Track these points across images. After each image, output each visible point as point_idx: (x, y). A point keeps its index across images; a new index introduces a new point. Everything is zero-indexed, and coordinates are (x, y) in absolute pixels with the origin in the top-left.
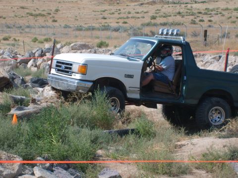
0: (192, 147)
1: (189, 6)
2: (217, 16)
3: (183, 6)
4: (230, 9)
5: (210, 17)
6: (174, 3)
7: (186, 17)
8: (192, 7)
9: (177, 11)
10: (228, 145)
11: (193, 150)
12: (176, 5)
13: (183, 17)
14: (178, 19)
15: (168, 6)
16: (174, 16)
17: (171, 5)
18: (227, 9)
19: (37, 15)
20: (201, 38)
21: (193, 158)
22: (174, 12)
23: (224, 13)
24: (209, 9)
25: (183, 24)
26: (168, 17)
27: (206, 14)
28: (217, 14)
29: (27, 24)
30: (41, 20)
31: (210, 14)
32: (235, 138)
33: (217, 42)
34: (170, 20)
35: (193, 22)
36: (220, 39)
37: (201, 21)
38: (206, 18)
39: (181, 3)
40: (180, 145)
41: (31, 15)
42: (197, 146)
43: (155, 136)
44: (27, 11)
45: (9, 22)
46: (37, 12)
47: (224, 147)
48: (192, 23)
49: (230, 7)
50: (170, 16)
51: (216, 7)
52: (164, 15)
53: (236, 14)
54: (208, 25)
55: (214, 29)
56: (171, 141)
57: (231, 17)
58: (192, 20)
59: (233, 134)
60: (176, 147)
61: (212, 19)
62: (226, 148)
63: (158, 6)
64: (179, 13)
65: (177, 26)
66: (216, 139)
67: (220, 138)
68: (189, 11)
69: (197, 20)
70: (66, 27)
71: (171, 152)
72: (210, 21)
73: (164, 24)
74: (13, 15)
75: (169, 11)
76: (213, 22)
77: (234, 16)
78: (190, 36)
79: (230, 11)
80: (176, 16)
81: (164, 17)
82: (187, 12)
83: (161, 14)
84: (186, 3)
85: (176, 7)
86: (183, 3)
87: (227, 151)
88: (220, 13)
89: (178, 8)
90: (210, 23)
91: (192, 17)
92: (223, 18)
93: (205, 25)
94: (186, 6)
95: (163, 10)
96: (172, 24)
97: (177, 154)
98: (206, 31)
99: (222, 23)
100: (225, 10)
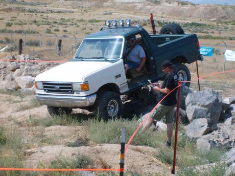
0: (41, 154)
1: (45, 15)
2: (72, 26)
3: (39, 15)
4: (85, 21)
5: (66, 27)
6: (30, 11)
7: (41, 26)
8: (47, 16)
9: (33, 19)
10: (77, 153)
11: (42, 158)
12: (32, 13)
13: (38, 26)
14: (34, 27)
15: (23, 14)
16: (29, 24)
17: (27, 13)
18: (82, 20)
20: (55, 47)
21: (41, 165)
22: (30, 20)
23: (79, 24)
24: (64, 19)
25: (38, 33)
26: (24, 25)
27: (61, 24)
28: (72, 25)
31: (66, 24)
32: (84, 147)
33: (71, 52)
34: (26, 28)
35: (49, 32)
36: (74, 49)
37: (56, 30)
38: (61, 28)
39: (37, 12)
40: (29, 153)
42: (46, 154)
43: (5, 142)
47: (73, 155)
48: (47, 32)
49: (85, 19)
50: (26, 24)
51: (71, 17)
52: (20, 23)
53: (90, 25)
54: (62, 35)
55: (68, 39)
56: (20, 148)
57: (85, 29)
58: (47, 29)
59: (82, 143)
60: (25, 154)
61: (67, 29)
62: (74, 156)
63: (14, 14)
64: (35, 22)
65: (32, 34)
66: (65, 148)
67: (69, 146)
68: (45, 20)
69: (52, 30)
71: (20, 159)
72: (65, 31)
73: (20, 32)
75: (25, 19)
76: (68, 33)
77: (88, 28)
78: (45, 45)
79: (85, 23)
80: (31, 24)
81: (20, 25)
82: (43, 21)
83: (16, 22)
84: (42, 12)
85: (32, 15)
86: (39, 12)
87: (75, 159)
88: (75, 24)
89: (34, 17)
90: (65, 33)
91: (47, 27)
92: (78, 29)
93: (60, 35)
94: (43, 15)
95: (19, 18)
96: (28, 32)
97: (26, 161)
98: (60, 41)
99: (77, 33)
100: (80, 21)
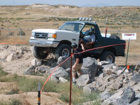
2: (6, 22)
4: (14, 19)
5: (3, 23)
10: (12, 98)
23: (10, 21)
24: (2, 18)
28: (7, 21)
31: (3, 21)
32: (16, 94)
33: (6, 38)
36: (8, 36)
47: (10, 99)
51: (6, 17)
55: (4, 30)
57: (14, 24)
59: (15, 92)
61: (3, 24)
62: (11, 100)
66: (5, 95)
67: (7, 94)
72: (2, 25)
76: (4, 26)
77: (16, 23)
79: (14, 20)
87: (11, 102)
88: (8, 21)
90: (2, 27)
92: (10, 24)
99: (9, 26)
100: (11, 19)
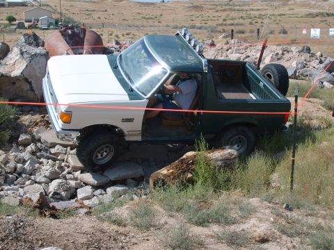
1: (248, 12)
2: (267, 19)
5: (262, 20)
6: (239, 10)
7: (246, 20)
12: (240, 12)
13: (244, 20)
14: (241, 21)
15: (234, 12)
16: (238, 19)
17: (236, 12)
18: (273, 15)
19: (148, 18)
20: (256, 34)
22: (238, 16)
23: (271, 17)
24: (261, 14)
25: (244, 25)
27: (259, 18)
29: (141, 24)
30: (151, 22)
31: (262, 18)
34: (236, 21)
35: (251, 23)
36: (268, 35)
37: (256, 22)
38: (259, 21)
39: (243, 11)
41: (145, 18)
44: (142, 16)
45: (130, 23)
46: (148, 16)
49: (275, 13)
50: (236, 19)
51: (266, 13)
55: (264, 28)
57: (276, 20)
63: (228, 13)
64: (242, 17)
68: (248, 16)
69: (253, 22)
70: (167, 26)
73: (232, 25)
74: (133, 18)
75: (235, 16)
78: (248, 33)
81: (232, 20)
83: (230, 17)
86: (245, 11)
89: (241, 14)
91: (250, 20)
93: (258, 25)
95: (231, 15)
98: (258, 30)
